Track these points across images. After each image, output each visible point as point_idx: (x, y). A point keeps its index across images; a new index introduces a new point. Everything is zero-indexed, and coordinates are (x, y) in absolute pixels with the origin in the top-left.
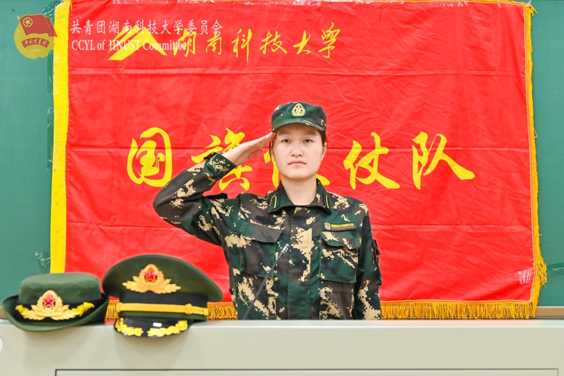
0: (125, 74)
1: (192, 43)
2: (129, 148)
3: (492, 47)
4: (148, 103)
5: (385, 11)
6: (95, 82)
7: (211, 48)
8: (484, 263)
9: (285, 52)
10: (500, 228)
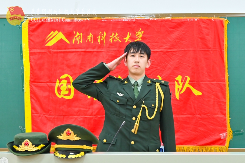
0: (53, 52)
1: (80, 38)
2: (56, 83)
3: (210, 38)
4: (63, 64)
5: (163, 23)
6: (40, 55)
7: (89, 40)
8: (206, 130)
9: (120, 41)
10: (213, 116)
